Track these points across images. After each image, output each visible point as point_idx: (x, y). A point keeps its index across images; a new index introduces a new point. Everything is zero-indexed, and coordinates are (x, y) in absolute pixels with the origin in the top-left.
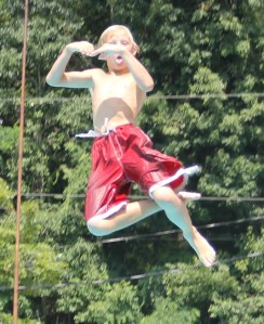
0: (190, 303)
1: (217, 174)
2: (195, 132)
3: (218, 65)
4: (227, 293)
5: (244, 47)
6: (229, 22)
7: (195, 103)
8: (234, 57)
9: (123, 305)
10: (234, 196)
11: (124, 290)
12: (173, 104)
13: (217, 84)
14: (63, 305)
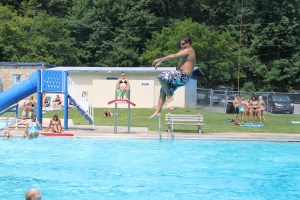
0: (279, 68)
1: (286, 40)
2: (282, 31)
3: (290, 16)
4: (288, 66)
5: (294, 11)
6: (291, 5)
7: (282, 24)
8: (291, 14)
9: (264, 69)
10: (290, 45)
11: (264, 66)
12: (276, 25)
13: (287, 20)
14: (251, 70)
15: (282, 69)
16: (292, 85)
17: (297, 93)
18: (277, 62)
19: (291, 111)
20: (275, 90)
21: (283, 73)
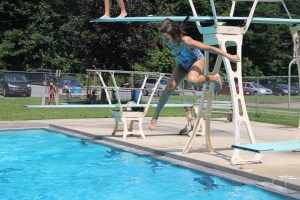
15: (17, 42)
16: (28, 62)
17: (34, 71)
18: (9, 33)
19: (28, 93)
20: (8, 68)
21: (18, 47)
